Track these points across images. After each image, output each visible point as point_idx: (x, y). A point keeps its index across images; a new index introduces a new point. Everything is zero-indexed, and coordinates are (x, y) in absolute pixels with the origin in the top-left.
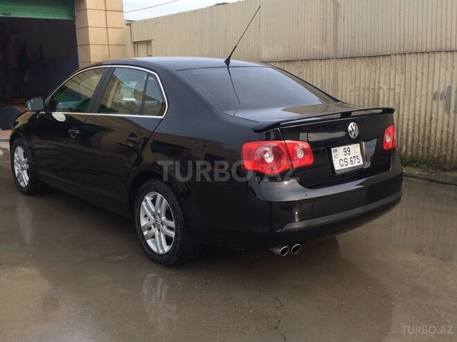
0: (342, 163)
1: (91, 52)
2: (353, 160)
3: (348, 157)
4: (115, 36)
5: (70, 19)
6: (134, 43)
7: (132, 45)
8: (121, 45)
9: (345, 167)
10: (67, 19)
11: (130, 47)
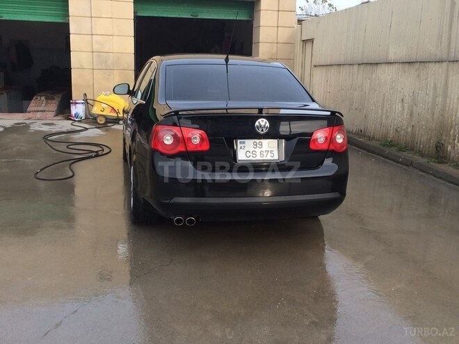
0: (248, 154)
1: (260, 49)
2: (265, 154)
3: (258, 150)
4: (284, 35)
5: (249, 19)
6: (303, 41)
7: (302, 43)
8: (290, 43)
9: (251, 158)
10: (246, 19)
11: (299, 45)
